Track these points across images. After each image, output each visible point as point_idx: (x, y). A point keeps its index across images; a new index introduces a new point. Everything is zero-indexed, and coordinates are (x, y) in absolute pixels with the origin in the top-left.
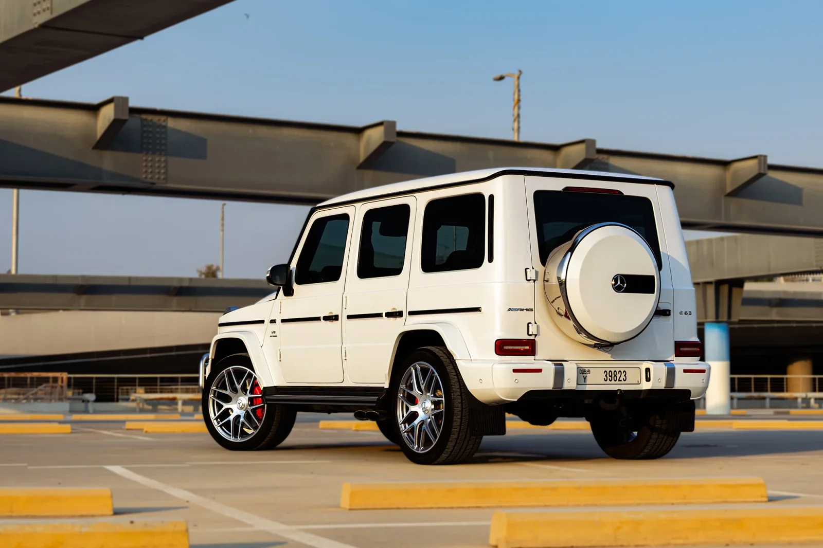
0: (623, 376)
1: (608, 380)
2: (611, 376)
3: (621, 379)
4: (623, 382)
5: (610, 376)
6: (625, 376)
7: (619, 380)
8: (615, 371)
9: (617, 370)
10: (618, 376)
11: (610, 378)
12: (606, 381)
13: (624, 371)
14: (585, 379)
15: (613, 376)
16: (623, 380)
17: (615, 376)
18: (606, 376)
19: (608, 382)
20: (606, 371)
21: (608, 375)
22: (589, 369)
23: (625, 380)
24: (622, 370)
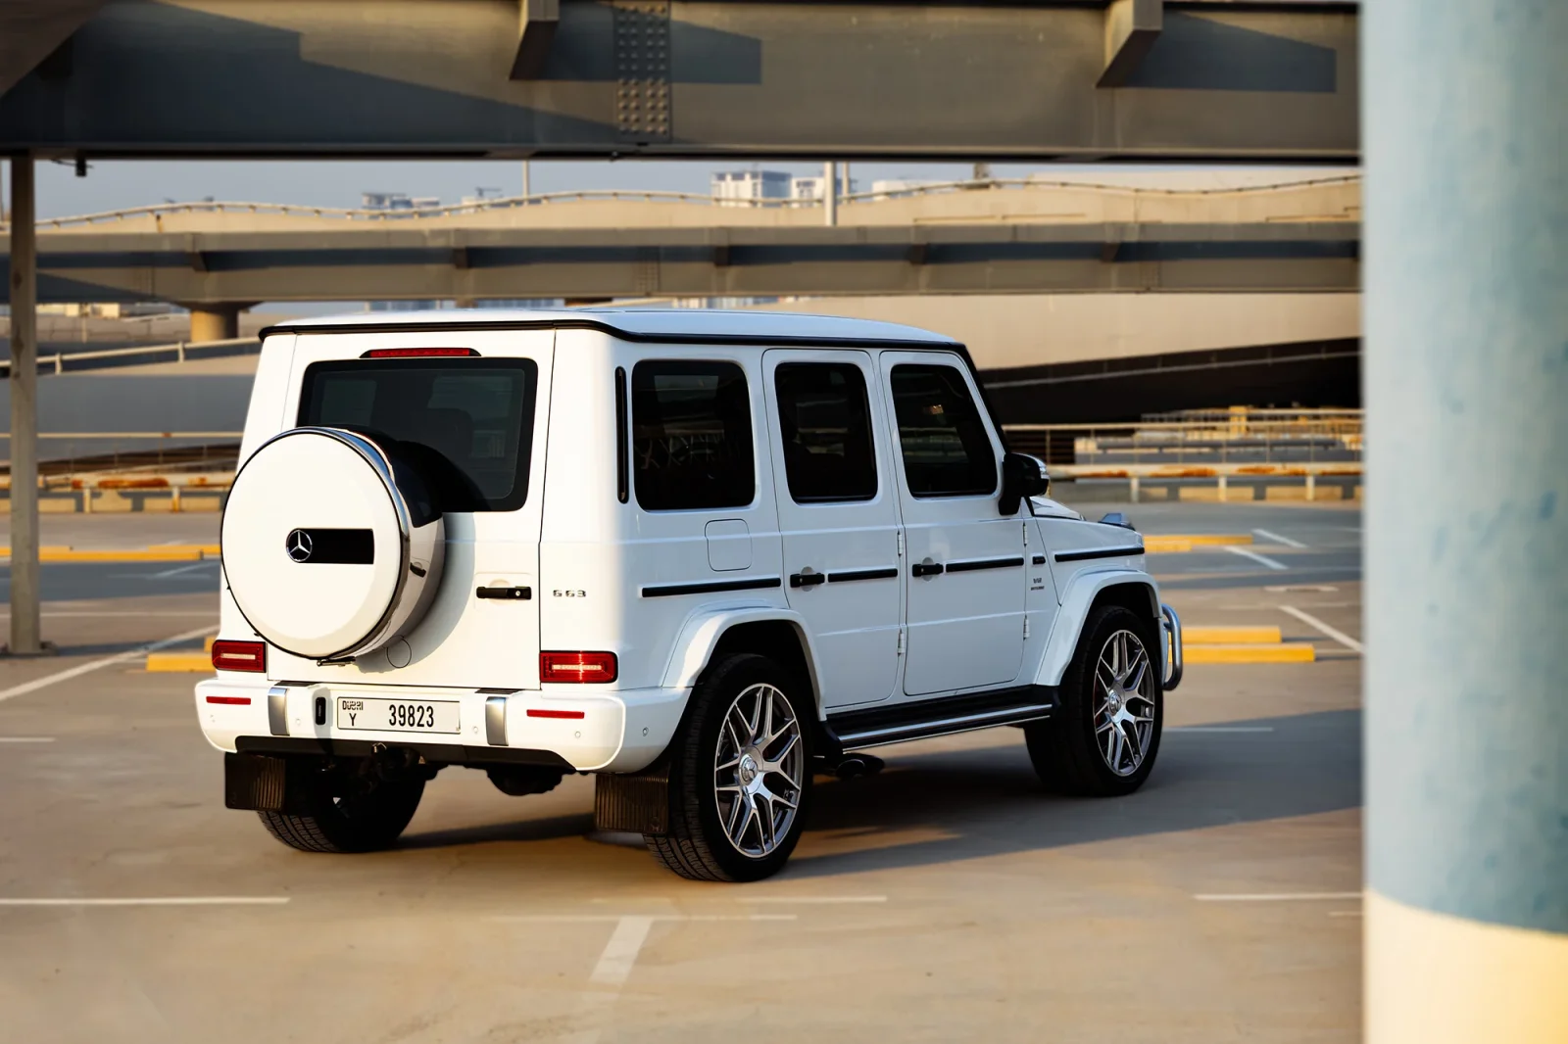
0: (426, 718)
1: (397, 722)
2: (404, 716)
3: (423, 722)
4: (426, 728)
5: (401, 716)
6: (431, 716)
7: (419, 725)
8: (411, 707)
9: (416, 705)
10: (417, 715)
11: (402, 720)
12: (393, 724)
13: (429, 708)
14: (353, 719)
15: (407, 715)
16: (426, 725)
17: (411, 715)
18: (393, 715)
19: (397, 726)
20: (392, 706)
21: (397, 715)
22: (361, 700)
23: (430, 726)
24: (425, 706)
